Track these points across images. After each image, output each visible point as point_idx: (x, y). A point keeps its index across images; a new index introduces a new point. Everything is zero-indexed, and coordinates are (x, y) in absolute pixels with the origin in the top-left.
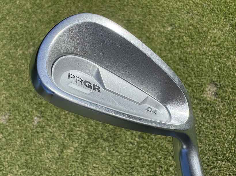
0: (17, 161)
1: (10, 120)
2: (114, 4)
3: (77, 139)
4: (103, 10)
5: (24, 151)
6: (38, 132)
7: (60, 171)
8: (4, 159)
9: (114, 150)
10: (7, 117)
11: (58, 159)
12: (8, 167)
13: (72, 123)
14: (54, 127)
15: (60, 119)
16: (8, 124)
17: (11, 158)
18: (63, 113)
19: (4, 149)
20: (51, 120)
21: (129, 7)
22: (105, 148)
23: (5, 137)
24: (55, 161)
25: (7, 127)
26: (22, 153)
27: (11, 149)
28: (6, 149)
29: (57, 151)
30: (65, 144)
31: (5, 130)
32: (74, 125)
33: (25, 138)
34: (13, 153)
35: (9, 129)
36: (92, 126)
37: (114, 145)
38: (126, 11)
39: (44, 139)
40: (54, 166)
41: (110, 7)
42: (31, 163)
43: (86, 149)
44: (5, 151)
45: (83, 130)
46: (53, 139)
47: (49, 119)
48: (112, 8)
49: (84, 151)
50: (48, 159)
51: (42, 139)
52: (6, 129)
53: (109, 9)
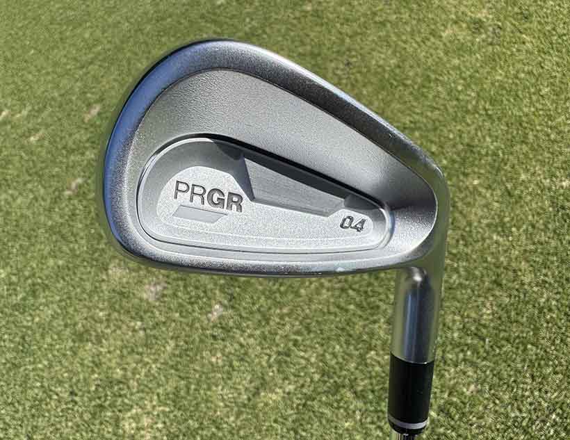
0: (159, 385)
1: (164, 296)
2: (444, 105)
3: (295, 376)
4: (414, 113)
5: (177, 370)
6: (214, 337)
7: (242, 433)
8: (134, 374)
9: (372, 423)
10: (159, 288)
11: (245, 406)
12: (138, 392)
13: (293, 337)
14: (250, 336)
15: (268, 321)
16: (157, 304)
17: (146, 376)
18: (278, 311)
19: (138, 353)
20: (248, 319)
21: (477, 116)
22: (354, 412)
23: (145, 330)
24: (236, 409)
25: (155, 310)
26: (173, 371)
27: (152, 357)
28: (141, 354)
29: (246, 389)
30: (267, 378)
31: (149, 314)
32: (296, 343)
33: (186, 342)
34: (154, 366)
35: (157, 313)
36: (334, 355)
37: (376, 411)
38: (468, 125)
39: (223, 355)
40: (232, 419)
41: (433, 109)
42: (185, 398)
43: (309, 403)
44: (138, 357)
45: (313, 360)
46: (242, 360)
47: (244, 315)
48: (437, 112)
49: (304, 405)
50: (223, 400)
51: (219, 355)
52: (152, 312)
53: (429, 114)
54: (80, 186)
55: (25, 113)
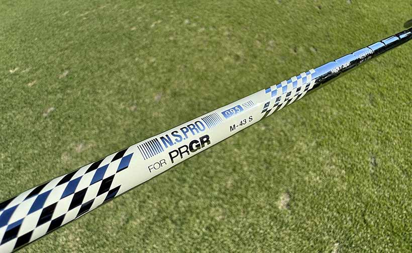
54: (52, 112)
55: (27, 70)
